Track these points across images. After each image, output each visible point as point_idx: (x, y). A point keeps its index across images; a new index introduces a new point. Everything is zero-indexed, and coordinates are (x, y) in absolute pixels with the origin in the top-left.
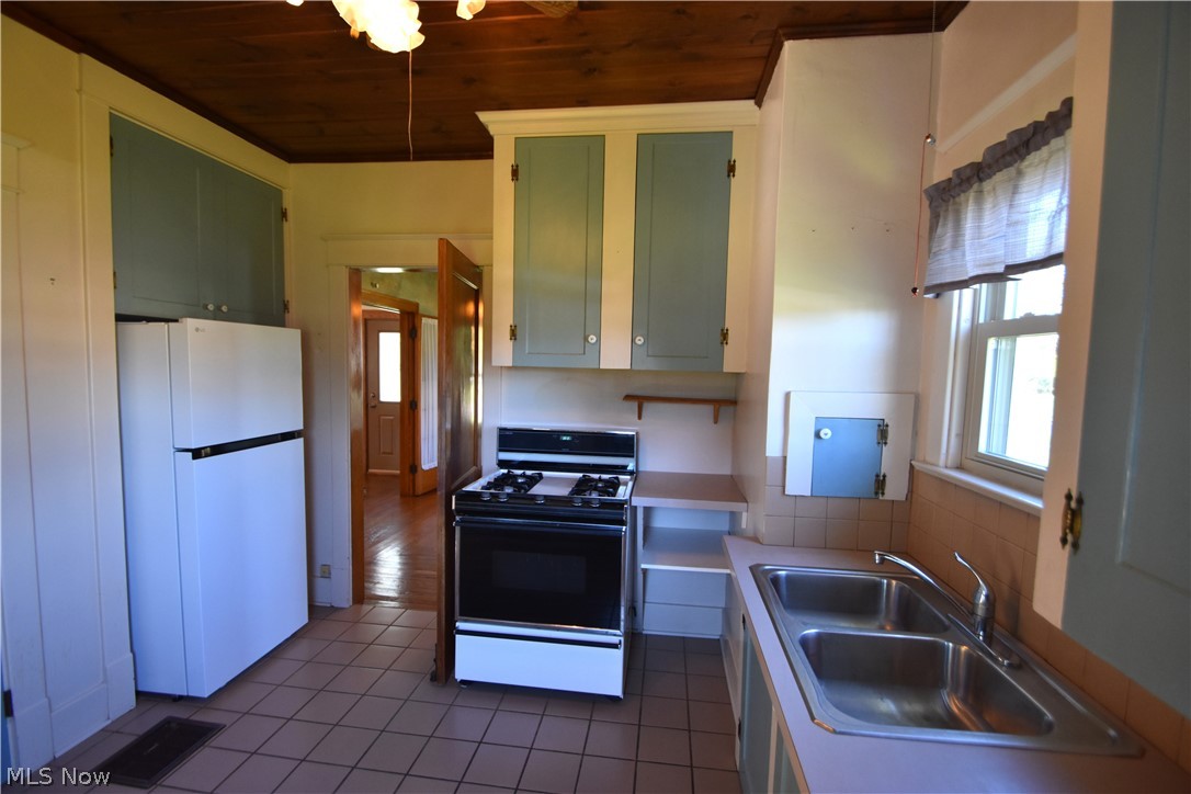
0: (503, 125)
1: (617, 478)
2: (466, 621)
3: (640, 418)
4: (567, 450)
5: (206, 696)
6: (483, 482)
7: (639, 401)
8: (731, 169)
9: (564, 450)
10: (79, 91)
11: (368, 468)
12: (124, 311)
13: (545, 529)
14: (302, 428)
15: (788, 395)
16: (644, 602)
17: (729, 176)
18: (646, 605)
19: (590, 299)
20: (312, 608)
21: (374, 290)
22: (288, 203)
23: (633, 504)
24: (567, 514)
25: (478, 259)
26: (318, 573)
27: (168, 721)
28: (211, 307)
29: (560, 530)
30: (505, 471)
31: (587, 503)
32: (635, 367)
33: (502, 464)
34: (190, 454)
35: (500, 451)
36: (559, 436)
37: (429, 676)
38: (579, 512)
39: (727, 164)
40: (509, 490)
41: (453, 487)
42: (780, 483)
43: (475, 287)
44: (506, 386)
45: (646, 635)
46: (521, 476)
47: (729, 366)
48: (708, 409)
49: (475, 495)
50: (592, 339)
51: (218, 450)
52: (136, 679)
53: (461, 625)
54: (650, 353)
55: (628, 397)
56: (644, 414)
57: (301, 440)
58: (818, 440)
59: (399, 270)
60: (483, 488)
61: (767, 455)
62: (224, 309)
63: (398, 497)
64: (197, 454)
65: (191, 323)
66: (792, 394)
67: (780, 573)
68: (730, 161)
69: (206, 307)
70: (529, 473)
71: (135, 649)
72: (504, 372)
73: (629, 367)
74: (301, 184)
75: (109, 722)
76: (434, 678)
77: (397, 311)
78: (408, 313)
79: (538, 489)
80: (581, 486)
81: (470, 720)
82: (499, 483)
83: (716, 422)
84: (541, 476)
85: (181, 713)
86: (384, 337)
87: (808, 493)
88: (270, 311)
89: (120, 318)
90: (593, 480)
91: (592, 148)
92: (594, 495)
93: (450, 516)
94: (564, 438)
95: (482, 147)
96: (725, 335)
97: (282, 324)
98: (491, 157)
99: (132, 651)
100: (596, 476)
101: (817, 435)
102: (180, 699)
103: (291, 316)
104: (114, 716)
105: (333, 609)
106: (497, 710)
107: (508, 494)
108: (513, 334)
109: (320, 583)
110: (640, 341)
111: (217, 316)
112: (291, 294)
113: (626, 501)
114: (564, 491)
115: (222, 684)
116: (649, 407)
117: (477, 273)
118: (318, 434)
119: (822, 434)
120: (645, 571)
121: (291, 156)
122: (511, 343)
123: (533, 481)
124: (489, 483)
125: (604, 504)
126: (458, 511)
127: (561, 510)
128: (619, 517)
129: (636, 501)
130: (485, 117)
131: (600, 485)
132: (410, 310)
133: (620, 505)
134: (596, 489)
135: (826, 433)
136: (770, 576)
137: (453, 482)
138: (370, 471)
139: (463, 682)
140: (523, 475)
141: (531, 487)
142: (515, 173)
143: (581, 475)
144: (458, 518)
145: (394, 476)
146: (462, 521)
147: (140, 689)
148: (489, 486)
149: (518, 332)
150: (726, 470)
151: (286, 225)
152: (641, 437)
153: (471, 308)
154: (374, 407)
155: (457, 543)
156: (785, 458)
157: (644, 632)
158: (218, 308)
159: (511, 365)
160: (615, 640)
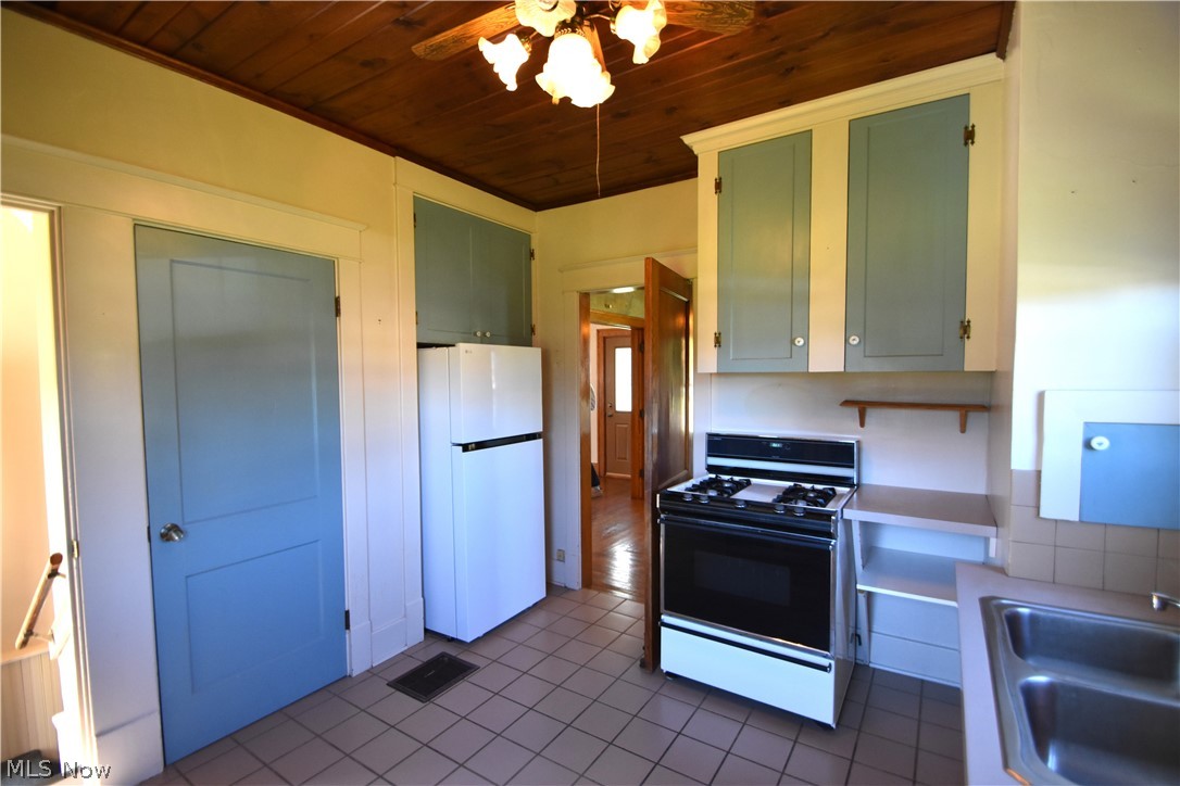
0: (706, 144)
1: (833, 490)
2: (670, 615)
3: (862, 425)
4: (777, 458)
5: (469, 641)
6: (689, 484)
7: (862, 408)
8: (969, 136)
9: (774, 457)
10: (395, 184)
11: (605, 472)
12: (425, 341)
13: (746, 535)
14: (541, 430)
15: (1041, 397)
16: (870, 631)
17: (966, 144)
18: (873, 635)
19: (797, 301)
20: (550, 585)
21: (605, 310)
22: (534, 245)
23: (845, 517)
24: (768, 520)
25: (687, 274)
26: (555, 556)
27: (443, 655)
28: (479, 334)
29: (761, 537)
30: (713, 476)
31: (789, 511)
32: (849, 370)
33: (711, 469)
34: (461, 448)
35: (709, 455)
36: (769, 443)
37: (639, 662)
38: (780, 519)
39: (963, 131)
40: (713, 493)
41: (660, 487)
42: (1032, 503)
43: (685, 300)
44: (715, 392)
45: (874, 669)
46: (727, 481)
47: (971, 365)
48: (954, 416)
49: (679, 496)
50: (800, 342)
51: (480, 445)
52: (425, 618)
53: (666, 618)
54: (867, 354)
55: (847, 403)
56: (867, 420)
57: (541, 440)
58: (1089, 453)
59: (631, 289)
60: (687, 489)
61: (1013, 467)
62: (488, 334)
63: (629, 499)
64: (466, 448)
65: (462, 346)
66: (1046, 394)
67: (1021, 610)
68: (966, 128)
69: (475, 334)
70: (737, 478)
71: (426, 596)
72: (713, 378)
73: (842, 370)
74: (545, 227)
75: (406, 648)
76: (643, 665)
77: (628, 328)
78: (638, 329)
79: (742, 495)
80: (788, 495)
81: (674, 711)
82: (704, 486)
83: (963, 430)
84: (749, 483)
85: (452, 651)
86: (619, 352)
87: (1075, 517)
88: (520, 334)
89: (420, 346)
90: (804, 489)
91: (799, 145)
92: (801, 504)
93: (655, 513)
94: (774, 445)
95: (686, 168)
96: (965, 328)
97: (529, 344)
98: (696, 175)
99: (423, 596)
100: (808, 486)
101: (1088, 445)
102: (452, 640)
103: (536, 338)
104: (411, 644)
105: (567, 589)
106: (698, 708)
107: (710, 497)
108: (718, 342)
109: (557, 565)
110: (854, 340)
111: (484, 340)
112: (537, 319)
113: (834, 513)
114: (768, 499)
115: (480, 634)
116: (873, 415)
117: (687, 286)
118: (555, 436)
119: (1094, 443)
120: (869, 595)
121: (537, 206)
122: (715, 350)
123: (739, 486)
124: (694, 485)
125: (808, 513)
126: (663, 510)
127: (763, 517)
128: (825, 529)
129: (849, 514)
130: (688, 139)
131: (812, 495)
132: (639, 326)
133: (828, 516)
134: (804, 498)
135: (1101, 443)
136: (1005, 612)
137: (660, 483)
138: (608, 474)
139: (668, 674)
140: (732, 481)
141: (735, 492)
142: (718, 186)
143: (792, 484)
144: (662, 516)
145: (627, 480)
146: (666, 519)
147: (428, 627)
148: (695, 488)
149: (722, 340)
150: (980, 489)
151: (533, 262)
152: (864, 446)
153: (681, 320)
154: (611, 416)
155: (662, 540)
156: (1039, 474)
157: (871, 665)
158: (484, 335)
159: (715, 371)
160: (824, 662)
